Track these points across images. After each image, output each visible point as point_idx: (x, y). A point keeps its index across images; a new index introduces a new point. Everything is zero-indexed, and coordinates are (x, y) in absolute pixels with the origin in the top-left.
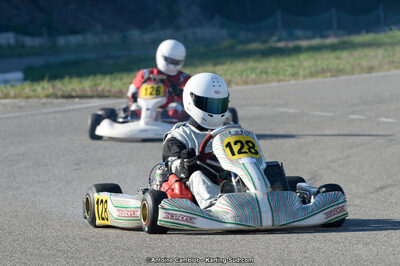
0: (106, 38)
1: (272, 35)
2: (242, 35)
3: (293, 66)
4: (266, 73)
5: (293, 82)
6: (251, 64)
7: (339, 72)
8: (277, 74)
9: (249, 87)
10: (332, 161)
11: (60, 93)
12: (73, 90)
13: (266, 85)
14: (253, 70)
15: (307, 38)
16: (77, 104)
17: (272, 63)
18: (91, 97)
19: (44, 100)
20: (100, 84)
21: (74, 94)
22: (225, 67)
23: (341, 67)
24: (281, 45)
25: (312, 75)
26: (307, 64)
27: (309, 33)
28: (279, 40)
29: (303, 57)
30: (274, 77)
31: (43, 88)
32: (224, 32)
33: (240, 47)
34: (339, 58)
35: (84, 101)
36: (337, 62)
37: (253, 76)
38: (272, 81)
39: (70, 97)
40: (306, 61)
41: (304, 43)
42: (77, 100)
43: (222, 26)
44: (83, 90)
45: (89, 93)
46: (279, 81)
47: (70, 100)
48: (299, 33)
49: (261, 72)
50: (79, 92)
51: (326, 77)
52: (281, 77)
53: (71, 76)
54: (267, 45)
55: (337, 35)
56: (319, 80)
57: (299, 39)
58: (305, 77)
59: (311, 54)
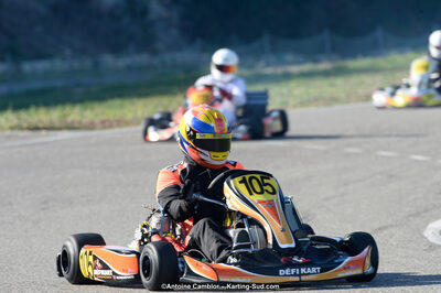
0: (76, 64)
1: (258, 59)
3: (282, 95)
7: (333, 100)
10: (327, 199)
11: (25, 125)
12: (40, 121)
15: (297, 63)
16: (44, 137)
18: (60, 129)
19: (8, 133)
20: (69, 115)
21: (41, 125)
23: (336, 95)
24: (269, 71)
25: (302, 104)
26: (297, 92)
27: (300, 58)
28: (267, 65)
29: (292, 84)
31: (7, 120)
35: (52, 133)
36: (330, 90)
39: (36, 129)
40: (297, 89)
41: (294, 69)
42: (44, 132)
44: (51, 121)
45: (57, 124)
47: (37, 133)
48: (289, 58)
50: (47, 124)
51: (319, 106)
53: (37, 105)
54: (254, 72)
55: (330, 60)
56: (311, 109)
59: (301, 81)
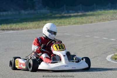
0: (14, 13)
1: (63, 12)
2: (54, 12)
3: (69, 21)
4: (61, 23)
5: (69, 26)
6: (57, 20)
7: (82, 23)
8: (64, 23)
10: (80, 49)
11: (1, 29)
12: (5, 28)
13: (61, 27)
14: (57, 22)
15: (73, 13)
16: (6, 32)
17: (63, 20)
18: (10, 30)
20: (12, 26)
21: (5, 29)
23: (83, 22)
24: (65, 15)
25: (74, 24)
27: (74, 12)
28: (65, 14)
29: (72, 18)
30: (63, 24)
32: (49, 11)
33: (53, 16)
34: (82, 19)
35: (8, 31)
37: (57, 24)
38: (63, 25)
39: (3, 30)
40: (73, 20)
41: (72, 15)
42: (6, 31)
43: (48, 9)
44: (8, 28)
45: (9, 29)
46: (65, 25)
47: (4, 31)
48: (71, 11)
49: (59, 23)
50: (6, 29)
51: (78, 24)
52: (65, 24)
53: (4, 24)
54: (61, 15)
55: (82, 12)
56: (76, 25)
57: (71, 13)
58: (72, 24)
59: (74, 18)
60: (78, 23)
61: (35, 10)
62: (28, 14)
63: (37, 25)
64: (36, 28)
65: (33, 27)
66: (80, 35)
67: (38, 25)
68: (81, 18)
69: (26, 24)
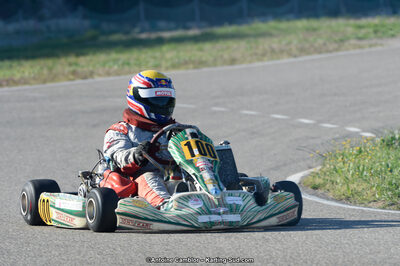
1: (134, 26)
2: (105, 26)
3: (155, 58)
4: (128, 64)
6: (114, 55)
7: (200, 64)
8: (140, 65)
9: (111, 78)
14: (116, 61)
15: (170, 30)
17: (134, 54)
22: (88, 58)
23: (204, 59)
24: (144, 36)
25: (174, 66)
26: (169, 55)
27: (172, 25)
28: (142, 32)
29: (165, 48)
30: (137, 69)
32: (87, 23)
33: (103, 38)
34: (201, 50)
36: (199, 54)
37: (116, 67)
40: (169, 53)
41: (167, 35)
43: (85, 17)
48: (162, 24)
49: (123, 64)
51: (188, 69)
54: (129, 37)
55: (199, 27)
56: (181, 71)
57: (162, 30)
58: (167, 69)
59: (173, 45)
60: (186, 63)
61: (41, 19)
62: (18, 32)
63: (45, 71)
64: (45, 82)
65: (34, 78)
66: (192, 106)
67: (50, 69)
68: (196, 47)
69: (11, 67)
